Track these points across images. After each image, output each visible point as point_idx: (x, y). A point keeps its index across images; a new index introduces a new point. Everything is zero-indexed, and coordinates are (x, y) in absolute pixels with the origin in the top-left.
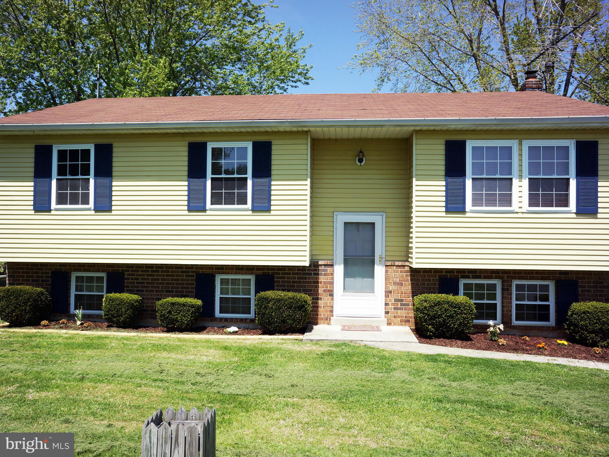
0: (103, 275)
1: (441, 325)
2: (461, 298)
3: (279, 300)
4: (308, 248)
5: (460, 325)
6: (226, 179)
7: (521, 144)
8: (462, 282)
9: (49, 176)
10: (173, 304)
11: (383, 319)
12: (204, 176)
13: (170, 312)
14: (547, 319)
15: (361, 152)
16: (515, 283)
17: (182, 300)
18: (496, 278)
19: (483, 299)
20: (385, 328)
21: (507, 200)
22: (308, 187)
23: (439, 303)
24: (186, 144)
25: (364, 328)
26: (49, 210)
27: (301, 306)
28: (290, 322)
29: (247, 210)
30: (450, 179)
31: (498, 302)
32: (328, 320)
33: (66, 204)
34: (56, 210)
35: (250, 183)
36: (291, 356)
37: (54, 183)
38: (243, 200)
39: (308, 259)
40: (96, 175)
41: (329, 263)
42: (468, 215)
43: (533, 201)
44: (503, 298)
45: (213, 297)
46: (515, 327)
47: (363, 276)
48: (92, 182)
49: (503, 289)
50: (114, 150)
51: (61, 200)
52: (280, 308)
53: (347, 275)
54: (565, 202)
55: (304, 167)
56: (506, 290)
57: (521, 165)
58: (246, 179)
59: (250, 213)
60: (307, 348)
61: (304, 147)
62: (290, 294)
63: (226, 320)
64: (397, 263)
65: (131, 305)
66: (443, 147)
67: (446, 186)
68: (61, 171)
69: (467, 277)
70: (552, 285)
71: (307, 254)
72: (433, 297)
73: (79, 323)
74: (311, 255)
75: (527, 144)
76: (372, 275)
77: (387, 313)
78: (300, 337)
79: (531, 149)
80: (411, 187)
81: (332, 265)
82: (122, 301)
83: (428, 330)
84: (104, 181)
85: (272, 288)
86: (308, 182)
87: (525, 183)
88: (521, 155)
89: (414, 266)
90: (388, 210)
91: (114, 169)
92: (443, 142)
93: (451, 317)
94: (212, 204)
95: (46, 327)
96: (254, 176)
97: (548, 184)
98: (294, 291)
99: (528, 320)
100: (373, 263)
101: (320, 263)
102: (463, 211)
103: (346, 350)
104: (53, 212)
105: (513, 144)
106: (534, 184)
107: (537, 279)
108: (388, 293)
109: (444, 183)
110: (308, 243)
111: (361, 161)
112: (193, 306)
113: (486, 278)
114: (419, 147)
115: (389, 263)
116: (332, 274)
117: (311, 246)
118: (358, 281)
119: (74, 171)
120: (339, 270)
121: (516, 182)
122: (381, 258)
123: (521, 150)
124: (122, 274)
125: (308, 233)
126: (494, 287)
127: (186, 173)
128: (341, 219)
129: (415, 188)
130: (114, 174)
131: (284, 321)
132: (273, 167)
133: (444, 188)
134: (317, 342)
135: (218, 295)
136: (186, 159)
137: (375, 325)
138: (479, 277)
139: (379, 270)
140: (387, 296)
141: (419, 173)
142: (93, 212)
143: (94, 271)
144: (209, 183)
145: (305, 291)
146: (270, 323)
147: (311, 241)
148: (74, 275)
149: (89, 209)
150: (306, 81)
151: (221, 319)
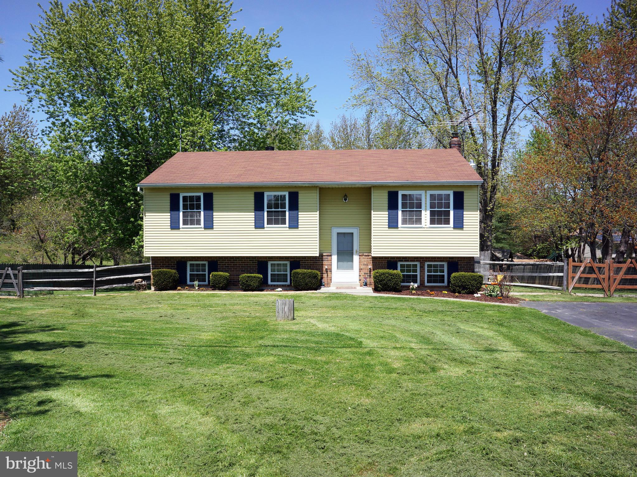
0: (206, 263)
1: (385, 284)
2: (398, 271)
3: (304, 274)
4: (318, 247)
5: (394, 284)
6: (275, 211)
7: (426, 193)
8: (399, 264)
9: (178, 210)
10: (249, 277)
11: (358, 283)
12: (263, 210)
13: (247, 281)
14: (443, 282)
15: (346, 195)
16: (427, 264)
17: (252, 275)
18: (417, 261)
19: (410, 272)
20: (359, 288)
21: (419, 221)
22: (318, 216)
23: (384, 274)
24: (253, 193)
25: (348, 288)
26: (179, 228)
27: (315, 277)
28: (310, 284)
29: (286, 227)
30: (390, 211)
31: (418, 273)
32: (328, 285)
33: (188, 225)
34: (183, 228)
35: (287, 213)
36: (311, 298)
37: (181, 214)
38: (284, 222)
39: (318, 252)
40: (204, 210)
41: (329, 254)
42: (399, 229)
43: (432, 222)
44: (421, 271)
45: (267, 273)
46: (427, 287)
47: (348, 261)
48: (202, 213)
49: (421, 267)
50: (214, 196)
51: (185, 223)
52: (304, 278)
53: (339, 260)
54: (447, 222)
55: (316, 205)
56: (422, 267)
57: (426, 204)
58: (285, 211)
59: (288, 229)
60: (319, 295)
61: (316, 194)
62: (309, 271)
63: (274, 285)
64: (365, 254)
65: (225, 278)
66: (387, 194)
67: (389, 214)
68: (185, 207)
69: (402, 261)
70: (445, 264)
71: (318, 250)
72: (381, 271)
73: (197, 288)
74: (320, 250)
75: (429, 192)
76: (352, 261)
77: (360, 280)
78: (315, 291)
79: (431, 195)
80: (371, 214)
81: (331, 256)
82: (221, 276)
83: (378, 287)
84: (209, 212)
85: (299, 268)
86: (318, 213)
87: (428, 213)
88: (426, 198)
89: (373, 255)
90: (360, 226)
91: (214, 206)
92: (387, 192)
93: (390, 280)
94: (268, 224)
95: (179, 290)
96: (290, 210)
97: (440, 213)
98: (312, 269)
99: (434, 283)
100: (352, 254)
101: (324, 254)
102: (396, 227)
103: (337, 295)
104: (181, 230)
105: (422, 192)
106: (432, 213)
107: (432, 261)
108: (361, 270)
109: (387, 213)
110: (318, 244)
111: (345, 200)
112: (259, 278)
113: (411, 261)
114: (375, 194)
115: (361, 254)
116: (331, 260)
117: (320, 245)
118: (345, 264)
119: (192, 207)
120: (335, 258)
121: (423, 212)
122: (356, 251)
123: (426, 196)
124: (217, 262)
125: (318, 239)
126: (416, 266)
127: (253, 208)
128: (335, 231)
129: (372, 216)
130: (214, 209)
131: (306, 284)
132: (299, 205)
133: (387, 216)
134: (323, 293)
135: (270, 273)
136: (253, 201)
137: (354, 286)
138: (408, 261)
139: (356, 258)
140: (360, 271)
141: (374, 208)
142: (203, 229)
143: (200, 261)
144: (266, 214)
145: (317, 269)
146: (299, 285)
147: (320, 243)
148: (189, 263)
149: (201, 228)
150: (312, 114)
151: (272, 285)
